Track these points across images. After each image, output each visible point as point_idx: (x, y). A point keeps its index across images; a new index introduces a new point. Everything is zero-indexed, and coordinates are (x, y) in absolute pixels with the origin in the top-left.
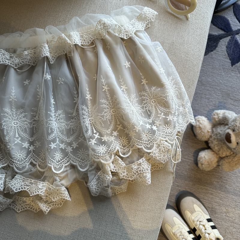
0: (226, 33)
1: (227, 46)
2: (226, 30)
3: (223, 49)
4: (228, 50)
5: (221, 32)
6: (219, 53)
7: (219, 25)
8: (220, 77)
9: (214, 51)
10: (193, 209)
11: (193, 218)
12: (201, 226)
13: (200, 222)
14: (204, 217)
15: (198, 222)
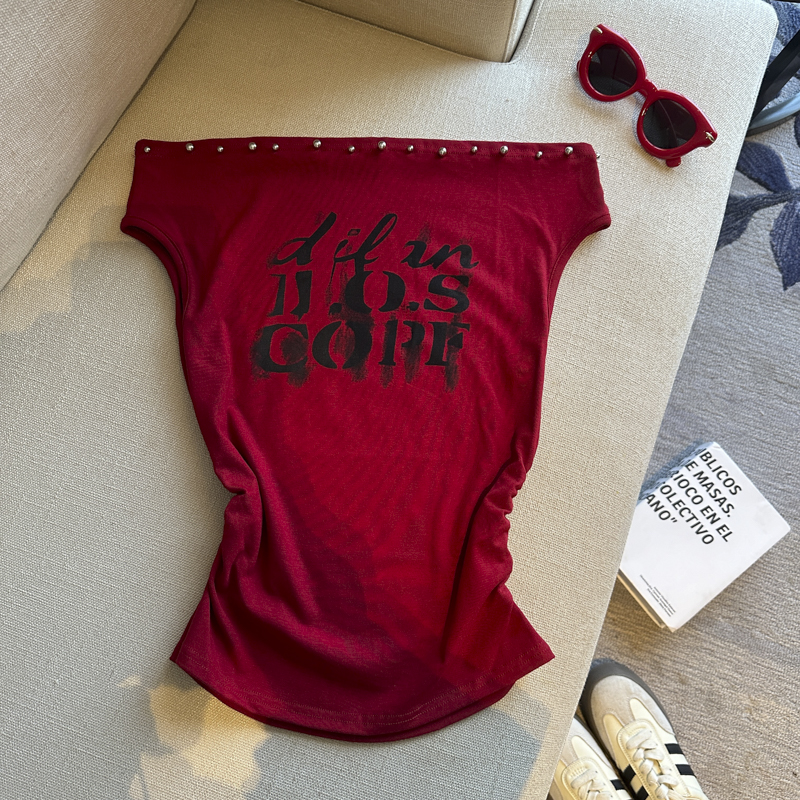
0: (771, 193)
1: (772, 231)
2: (773, 187)
3: (761, 239)
4: (775, 243)
5: (759, 191)
6: (750, 250)
7: (752, 170)
8: (749, 318)
9: (735, 243)
10: (628, 713)
11: (627, 738)
12: (649, 764)
13: (647, 750)
14: (660, 739)
15: (641, 751)
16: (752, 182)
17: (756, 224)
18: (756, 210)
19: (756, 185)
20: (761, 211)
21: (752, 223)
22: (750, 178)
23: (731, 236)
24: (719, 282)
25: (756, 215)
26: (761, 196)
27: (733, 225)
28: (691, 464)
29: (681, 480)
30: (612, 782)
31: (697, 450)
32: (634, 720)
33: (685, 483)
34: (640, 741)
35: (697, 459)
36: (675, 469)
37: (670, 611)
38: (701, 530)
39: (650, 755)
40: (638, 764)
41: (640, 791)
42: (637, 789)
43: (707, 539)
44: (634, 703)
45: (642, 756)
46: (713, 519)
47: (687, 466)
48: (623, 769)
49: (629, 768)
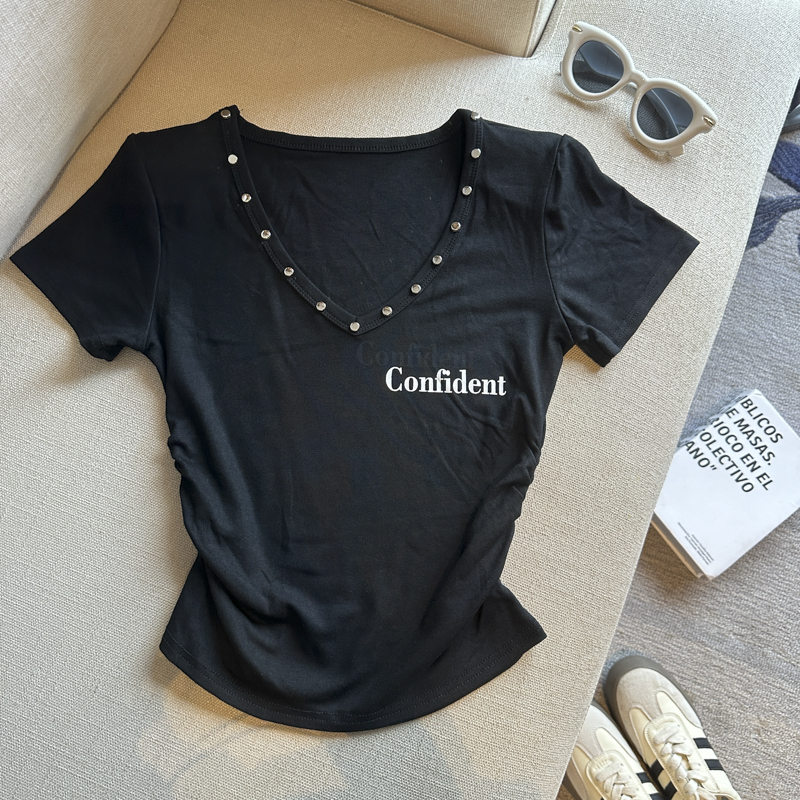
6: (777, 253)
7: (782, 170)
8: (773, 324)
9: (761, 246)
10: (655, 706)
11: (655, 733)
12: (678, 759)
13: (674, 744)
14: (688, 733)
15: (669, 746)
16: (782, 183)
17: (784, 226)
18: (785, 212)
19: (785, 186)
20: (790, 214)
21: (780, 226)
22: (780, 178)
23: (758, 239)
24: (743, 286)
25: (784, 217)
26: (791, 197)
27: (760, 228)
28: (731, 411)
29: (721, 427)
30: (638, 774)
31: (737, 398)
32: (661, 713)
33: (724, 431)
34: (667, 735)
35: (738, 406)
36: (715, 417)
37: (709, 559)
38: (741, 479)
39: (678, 749)
40: (666, 759)
41: (667, 787)
42: (664, 785)
43: (747, 487)
44: (660, 695)
45: (670, 751)
46: (754, 467)
47: (727, 413)
48: (650, 764)
49: (657, 762)
